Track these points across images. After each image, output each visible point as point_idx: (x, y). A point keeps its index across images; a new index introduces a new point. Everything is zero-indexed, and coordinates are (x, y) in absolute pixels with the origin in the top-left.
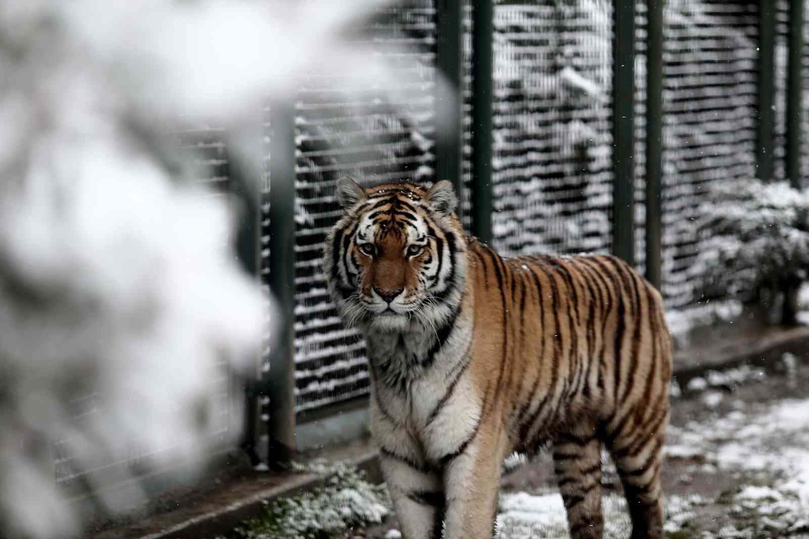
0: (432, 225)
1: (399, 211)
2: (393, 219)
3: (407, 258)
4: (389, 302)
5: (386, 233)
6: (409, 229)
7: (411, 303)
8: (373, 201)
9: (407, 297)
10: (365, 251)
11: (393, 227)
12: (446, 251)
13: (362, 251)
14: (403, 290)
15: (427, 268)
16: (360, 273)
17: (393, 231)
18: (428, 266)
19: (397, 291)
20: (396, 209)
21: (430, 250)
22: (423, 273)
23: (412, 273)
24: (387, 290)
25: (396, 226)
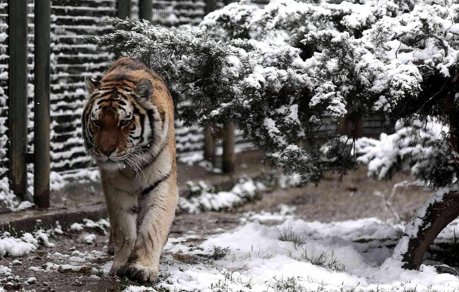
0: (138, 106)
1: (115, 99)
2: (111, 105)
3: (119, 128)
4: (108, 156)
5: (106, 114)
6: (120, 111)
7: (122, 155)
8: (102, 92)
9: (118, 152)
10: (96, 124)
11: (110, 111)
12: (147, 121)
13: (94, 124)
14: (116, 149)
15: (133, 133)
16: (94, 137)
17: (110, 113)
18: (133, 131)
19: (111, 150)
20: (114, 98)
21: (134, 122)
22: (131, 136)
23: (123, 137)
24: (106, 150)
25: (112, 110)
